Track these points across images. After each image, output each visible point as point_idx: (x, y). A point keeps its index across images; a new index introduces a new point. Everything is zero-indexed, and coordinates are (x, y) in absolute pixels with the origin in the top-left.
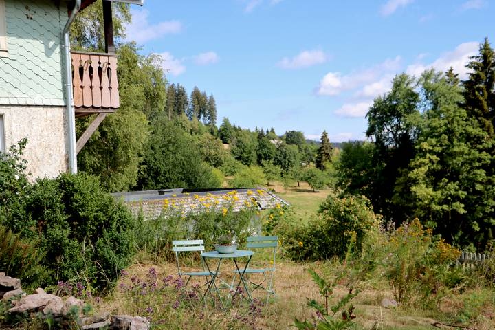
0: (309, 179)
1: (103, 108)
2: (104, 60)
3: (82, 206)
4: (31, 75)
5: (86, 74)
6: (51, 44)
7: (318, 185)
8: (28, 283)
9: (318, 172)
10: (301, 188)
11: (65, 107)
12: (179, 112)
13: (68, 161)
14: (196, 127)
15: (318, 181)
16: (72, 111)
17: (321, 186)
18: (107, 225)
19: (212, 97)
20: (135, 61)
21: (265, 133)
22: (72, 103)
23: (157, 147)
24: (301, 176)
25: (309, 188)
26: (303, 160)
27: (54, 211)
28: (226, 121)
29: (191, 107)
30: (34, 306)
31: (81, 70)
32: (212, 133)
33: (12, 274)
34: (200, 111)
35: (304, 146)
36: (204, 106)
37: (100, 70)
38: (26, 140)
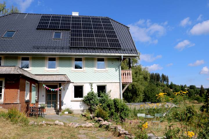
0: (197, 99)
1: (128, 83)
2: (129, 71)
3: (118, 105)
4: (113, 76)
5: (125, 75)
6: (117, 69)
7: (200, 101)
8: (105, 120)
9: (200, 97)
10: (195, 102)
11: (120, 83)
12: (158, 81)
13: (120, 95)
14: (163, 85)
15: (200, 100)
16: (121, 84)
17: (201, 102)
18: (123, 110)
19: (167, 76)
20: (141, 69)
21: (183, 86)
22: (121, 82)
23: (149, 91)
24: (195, 98)
25: (197, 102)
26: (195, 94)
27: (112, 106)
28: (172, 83)
29: (161, 79)
30: (104, 124)
31: (123, 74)
32: (168, 86)
33: (102, 118)
34: (164, 80)
35: (195, 90)
36: (165, 78)
37: (128, 74)
38: (111, 90)
